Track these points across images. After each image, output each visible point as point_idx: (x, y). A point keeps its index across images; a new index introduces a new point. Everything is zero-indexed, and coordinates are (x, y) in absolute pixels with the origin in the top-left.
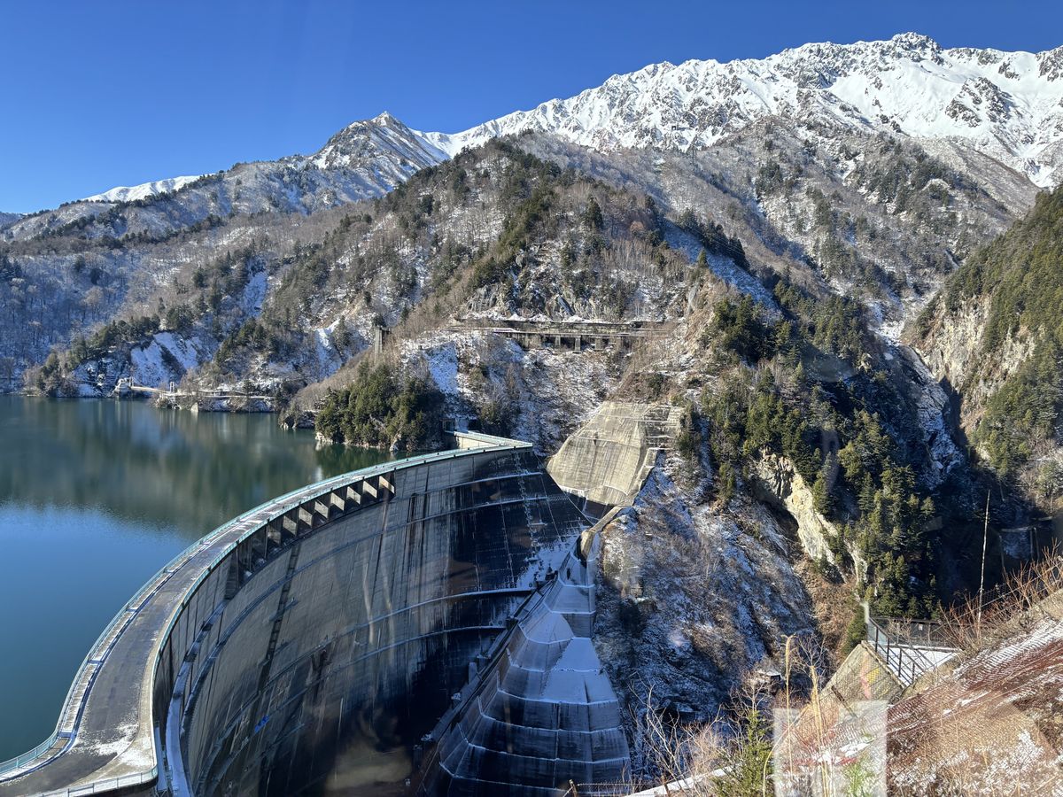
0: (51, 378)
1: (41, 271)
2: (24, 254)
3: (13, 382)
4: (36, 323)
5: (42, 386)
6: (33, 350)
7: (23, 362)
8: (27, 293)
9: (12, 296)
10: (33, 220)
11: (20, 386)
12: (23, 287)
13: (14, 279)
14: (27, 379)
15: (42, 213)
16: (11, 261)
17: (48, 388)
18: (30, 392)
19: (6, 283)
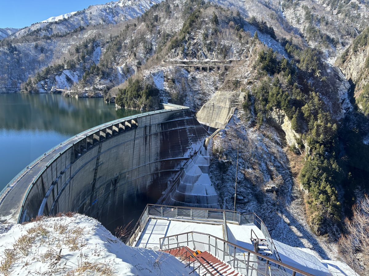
0: (29, 87)
1: (24, 49)
2: (17, 43)
3: (17, 88)
4: (23, 67)
5: (27, 89)
6: (23, 77)
7: (20, 81)
8: (19, 57)
9: (14, 58)
10: (23, 30)
11: (20, 90)
12: (18, 55)
13: (15, 52)
14: (22, 87)
15: (25, 28)
16: (13, 45)
17: (29, 90)
18: (23, 92)
19: (12, 54)
